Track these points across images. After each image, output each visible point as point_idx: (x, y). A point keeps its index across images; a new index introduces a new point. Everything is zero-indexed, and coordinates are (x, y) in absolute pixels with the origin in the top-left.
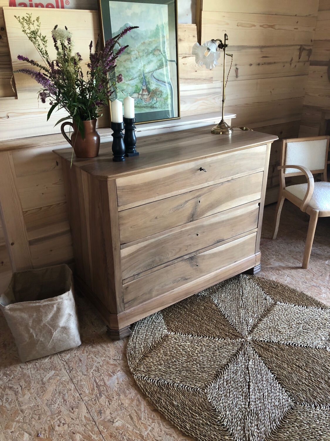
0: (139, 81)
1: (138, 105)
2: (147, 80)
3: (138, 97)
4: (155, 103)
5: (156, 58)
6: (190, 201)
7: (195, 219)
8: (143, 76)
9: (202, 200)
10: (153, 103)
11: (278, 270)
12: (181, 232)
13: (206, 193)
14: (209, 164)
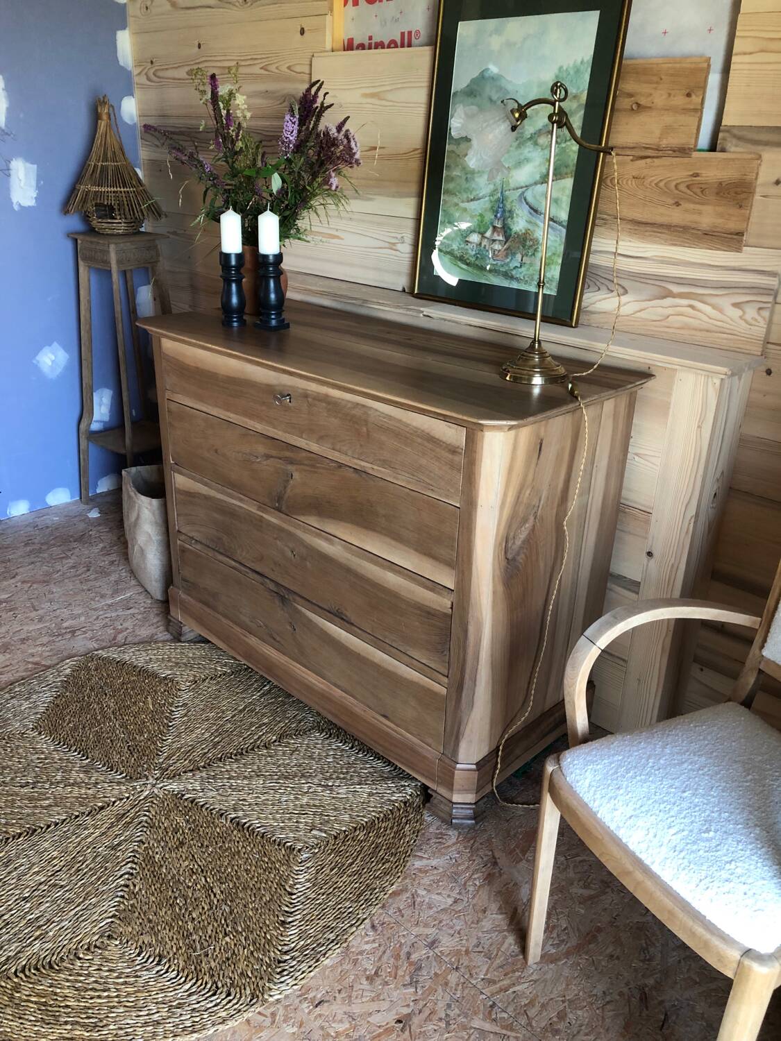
0: (490, 206)
1: (477, 262)
2: (508, 207)
3: (480, 244)
4: (516, 267)
5: (541, 153)
6: (272, 459)
7: (284, 508)
8: (499, 195)
9: (296, 475)
10: (512, 265)
11: (489, 878)
12: (261, 519)
13: (303, 464)
14: (305, 395)
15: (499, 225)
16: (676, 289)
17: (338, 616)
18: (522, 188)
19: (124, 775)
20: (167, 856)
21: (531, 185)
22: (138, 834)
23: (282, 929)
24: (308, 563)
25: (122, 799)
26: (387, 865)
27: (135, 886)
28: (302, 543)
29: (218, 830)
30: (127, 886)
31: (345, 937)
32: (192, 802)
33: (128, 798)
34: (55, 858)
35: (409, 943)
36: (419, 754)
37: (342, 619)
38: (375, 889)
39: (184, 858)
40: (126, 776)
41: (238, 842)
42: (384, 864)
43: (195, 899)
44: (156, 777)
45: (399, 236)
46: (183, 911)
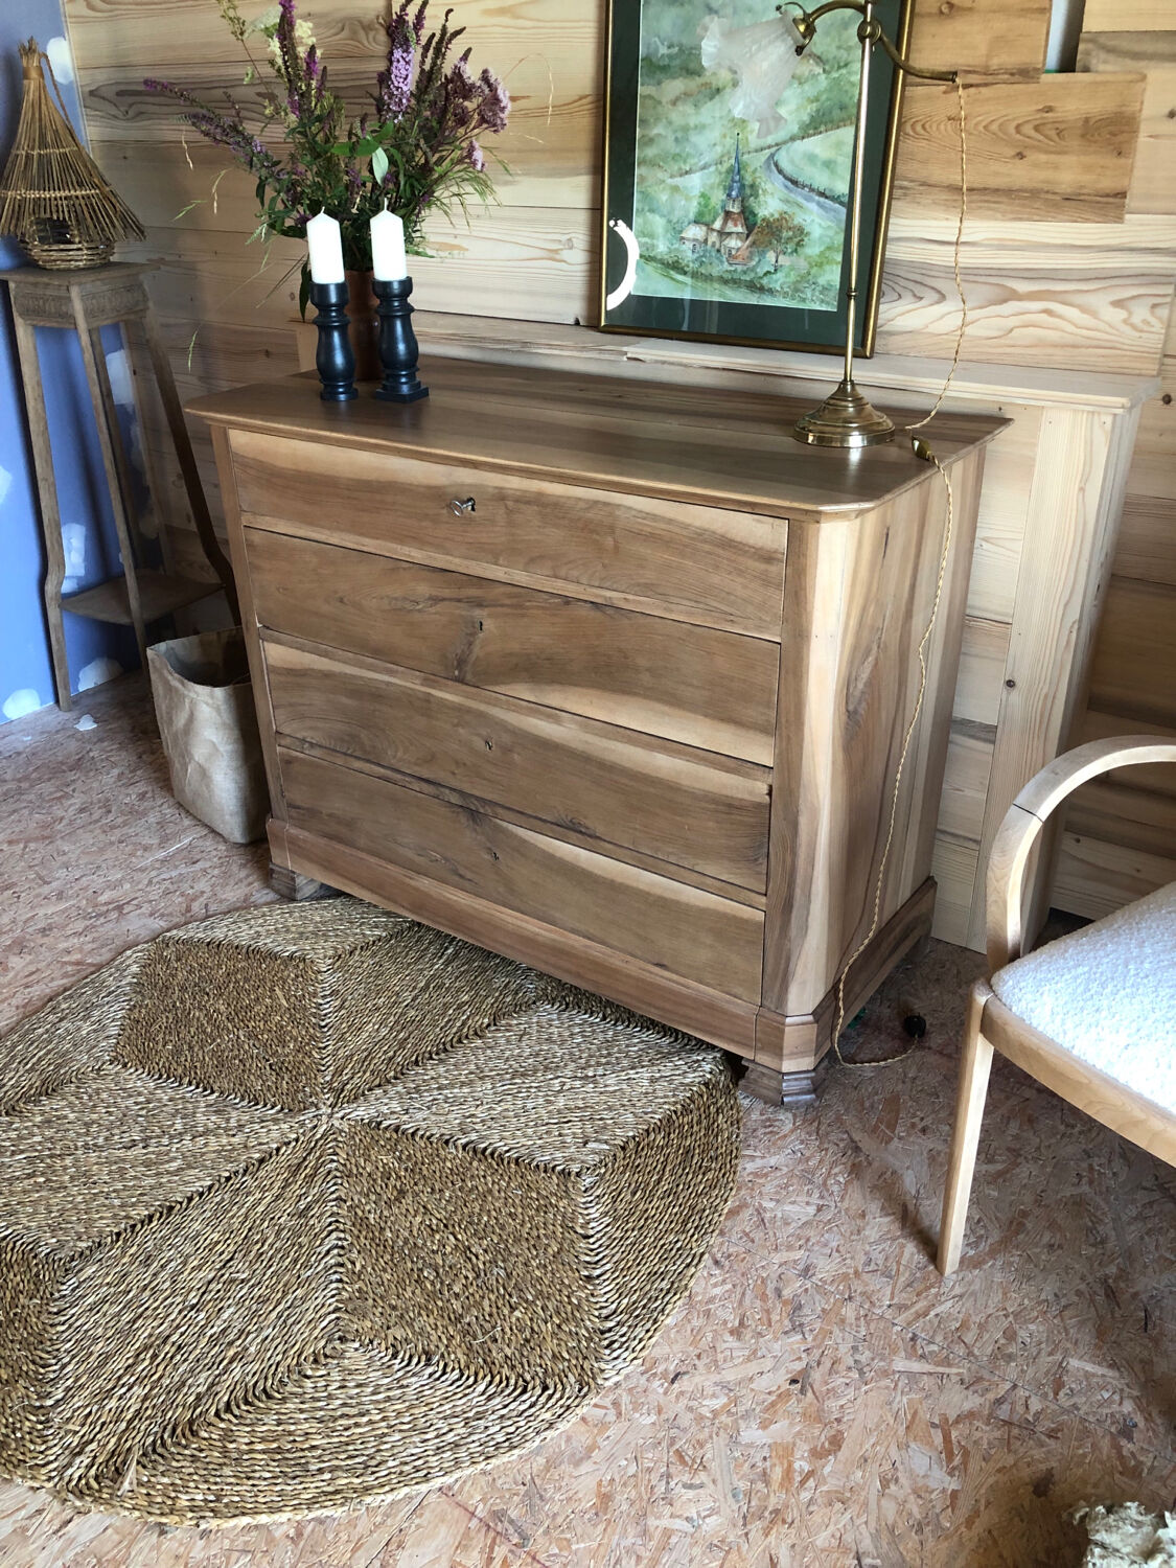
0: (718, 180)
1: (702, 270)
2: (748, 180)
3: (706, 241)
4: (768, 272)
5: (799, 90)
6: (447, 603)
7: (469, 677)
8: (733, 161)
9: (488, 624)
10: (760, 271)
11: (855, 1171)
12: (428, 698)
13: (502, 606)
14: (501, 496)
15: (735, 209)
16: (1022, 287)
17: (572, 829)
18: (769, 147)
19: (279, 1107)
20: (386, 1213)
21: (785, 143)
22: (332, 1189)
23: (590, 1287)
24: (516, 756)
25: (289, 1143)
26: (710, 1175)
27: (353, 1263)
28: (504, 726)
29: (449, 1164)
30: (342, 1265)
31: (684, 1283)
32: (397, 1132)
33: (297, 1140)
34: (218, 1243)
35: (775, 1276)
36: (725, 1012)
37: (581, 832)
38: (704, 1210)
39: (412, 1212)
40: (282, 1109)
41: (484, 1177)
42: (704, 1174)
43: (450, 1267)
44: (329, 1103)
45: (564, 238)
46: (438, 1286)
